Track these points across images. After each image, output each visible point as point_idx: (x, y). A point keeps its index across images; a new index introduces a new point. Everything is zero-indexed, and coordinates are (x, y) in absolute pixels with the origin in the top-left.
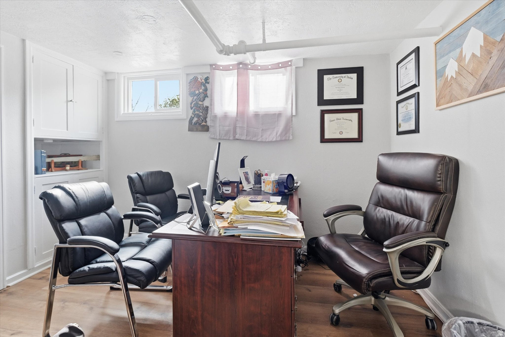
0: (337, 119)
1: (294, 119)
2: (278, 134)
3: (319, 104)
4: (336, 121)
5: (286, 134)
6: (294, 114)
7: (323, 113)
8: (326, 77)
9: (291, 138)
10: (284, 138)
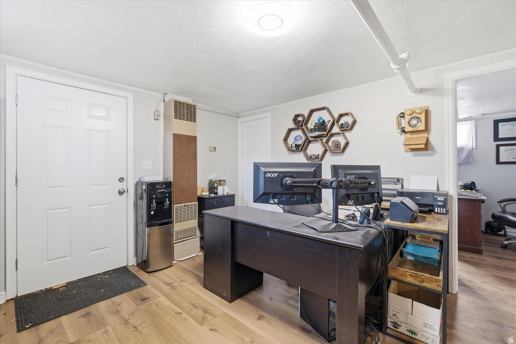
0: (511, 150)
1: (474, 150)
2: (462, 159)
3: (495, 141)
4: (510, 151)
5: (468, 159)
6: (474, 147)
7: (498, 147)
8: (500, 124)
9: (472, 161)
10: (466, 162)
